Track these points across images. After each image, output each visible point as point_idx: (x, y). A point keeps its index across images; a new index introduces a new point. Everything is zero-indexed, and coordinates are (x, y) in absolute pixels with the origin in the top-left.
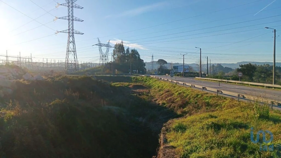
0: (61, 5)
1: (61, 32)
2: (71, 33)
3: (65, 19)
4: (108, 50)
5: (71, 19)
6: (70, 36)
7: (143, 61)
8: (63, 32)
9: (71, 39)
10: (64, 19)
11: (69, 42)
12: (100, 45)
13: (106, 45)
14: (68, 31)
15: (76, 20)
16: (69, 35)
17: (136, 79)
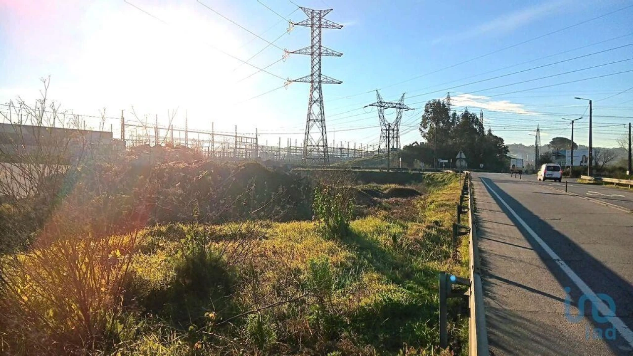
0: (297, 24)
1: (295, 81)
2: (317, 82)
3: (305, 54)
4: (399, 116)
5: (317, 52)
6: (313, 89)
7: (502, 140)
8: (300, 80)
9: (316, 95)
10: (302, 53)
11: (312, 102)
12: (381, 105)
13: (394, 105)
14: (310, 79)
15: (327, 54)
16: (312, 86)
17: (432, 179)
